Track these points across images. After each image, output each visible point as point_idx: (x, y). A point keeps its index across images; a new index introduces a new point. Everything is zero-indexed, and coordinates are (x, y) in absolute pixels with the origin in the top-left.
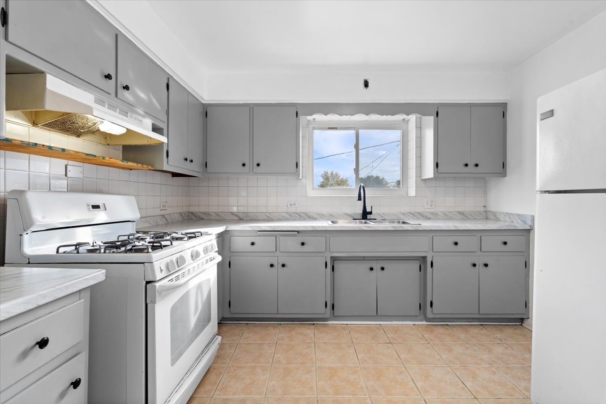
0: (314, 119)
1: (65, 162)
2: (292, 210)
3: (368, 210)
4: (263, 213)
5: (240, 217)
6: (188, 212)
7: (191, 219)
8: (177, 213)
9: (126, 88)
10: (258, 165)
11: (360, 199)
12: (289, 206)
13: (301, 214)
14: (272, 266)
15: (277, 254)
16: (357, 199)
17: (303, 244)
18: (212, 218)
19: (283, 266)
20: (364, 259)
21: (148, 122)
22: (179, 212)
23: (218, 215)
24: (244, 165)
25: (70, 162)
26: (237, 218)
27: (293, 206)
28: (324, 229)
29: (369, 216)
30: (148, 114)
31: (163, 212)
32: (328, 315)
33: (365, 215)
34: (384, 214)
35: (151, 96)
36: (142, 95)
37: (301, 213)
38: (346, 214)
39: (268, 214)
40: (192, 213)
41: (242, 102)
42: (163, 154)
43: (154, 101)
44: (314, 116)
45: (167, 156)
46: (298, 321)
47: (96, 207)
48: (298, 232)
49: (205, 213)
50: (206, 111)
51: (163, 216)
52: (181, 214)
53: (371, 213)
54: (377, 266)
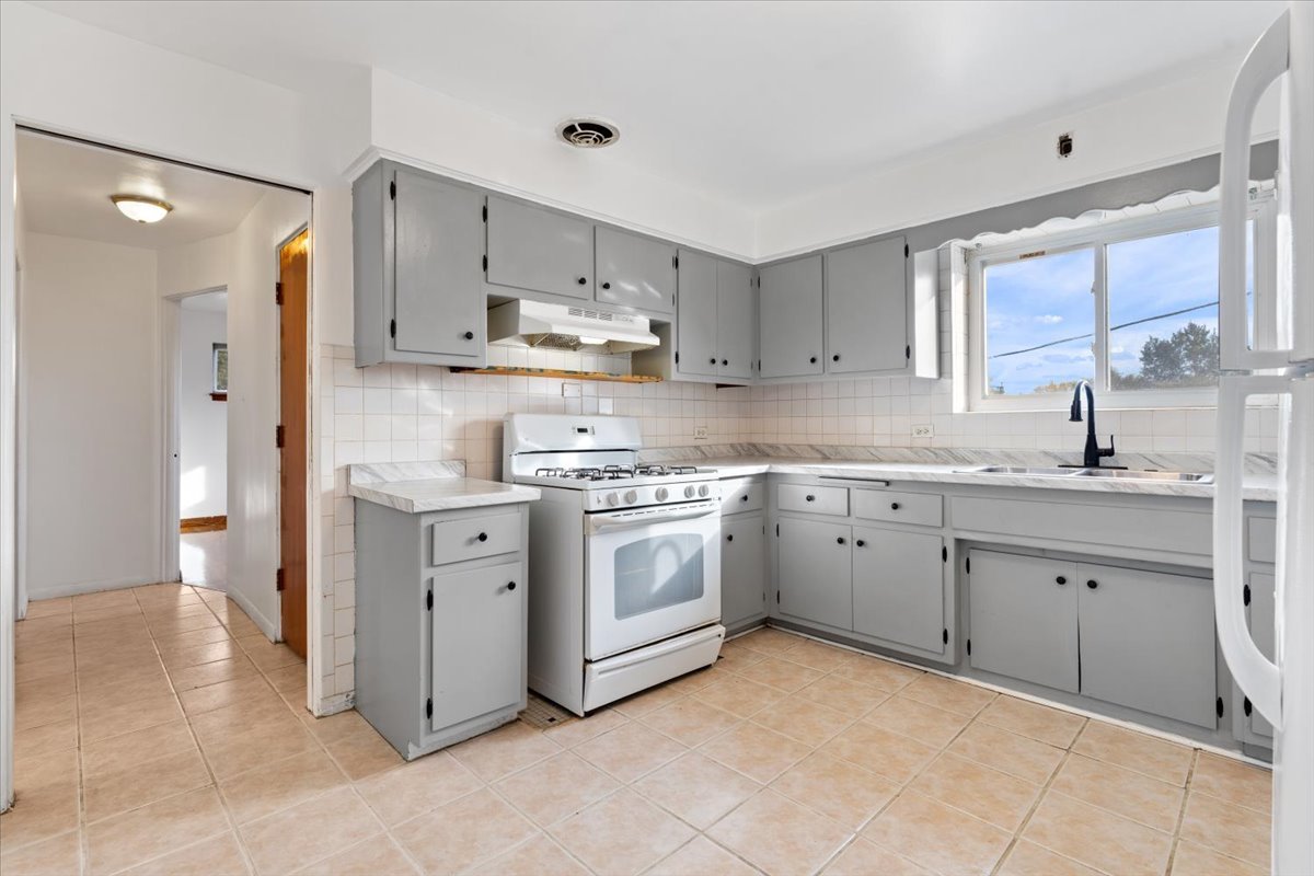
0: (978, 245)
1: (562, 380)
2: (921, 442)
3: (1103, 443)
4: (864, 447)
5: (824, 455)
6: (749, 444)
7: (752, 455)
8: (724, 445)
9: (606, 286)
10: (836, 358)
11: (1076, 416)
12: (915, 435)
13: (937, 451)
14: (841, 541)
15: (851, 520)
16: (1070, 417)
17: (895, 506)
18: (783, 454)
19: (860, 543)
20: (1042, 554)
21: (644, 322)
22: (730, 442)
23: (791, 450)
24: (813, 360)
25: (567, 380)
26: (819, 456)
27: (922, 435)
28: (935, 480)
29: (1103, 460)
30: (641, 309)
31: (699, 442)
32: (950, 659)
33: (1094, 456)
34: (1160, 456)
35: (645, 284)
36: (630, 288)
37: (940, 449)
38: (1046, 454)
39: (872, 450)
40: (754, 445)
41: (810, 251)
42: (669, 362)
43: (651, 290)
44: (978, 239)
45: (677, 361)
46: (898, 659)
47: (581, 430)
48: (888, 483)
49: (771, 446)
50: (757, 276)
51: (697, 447)
52: (732, 445)
53: (1110, 452)
54: (1078, 576)
